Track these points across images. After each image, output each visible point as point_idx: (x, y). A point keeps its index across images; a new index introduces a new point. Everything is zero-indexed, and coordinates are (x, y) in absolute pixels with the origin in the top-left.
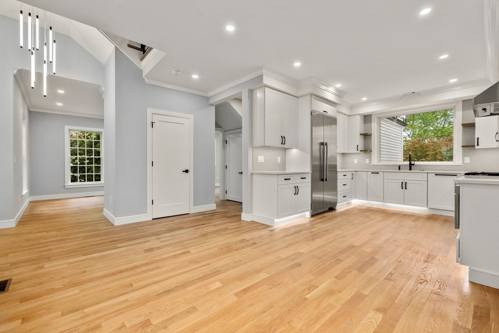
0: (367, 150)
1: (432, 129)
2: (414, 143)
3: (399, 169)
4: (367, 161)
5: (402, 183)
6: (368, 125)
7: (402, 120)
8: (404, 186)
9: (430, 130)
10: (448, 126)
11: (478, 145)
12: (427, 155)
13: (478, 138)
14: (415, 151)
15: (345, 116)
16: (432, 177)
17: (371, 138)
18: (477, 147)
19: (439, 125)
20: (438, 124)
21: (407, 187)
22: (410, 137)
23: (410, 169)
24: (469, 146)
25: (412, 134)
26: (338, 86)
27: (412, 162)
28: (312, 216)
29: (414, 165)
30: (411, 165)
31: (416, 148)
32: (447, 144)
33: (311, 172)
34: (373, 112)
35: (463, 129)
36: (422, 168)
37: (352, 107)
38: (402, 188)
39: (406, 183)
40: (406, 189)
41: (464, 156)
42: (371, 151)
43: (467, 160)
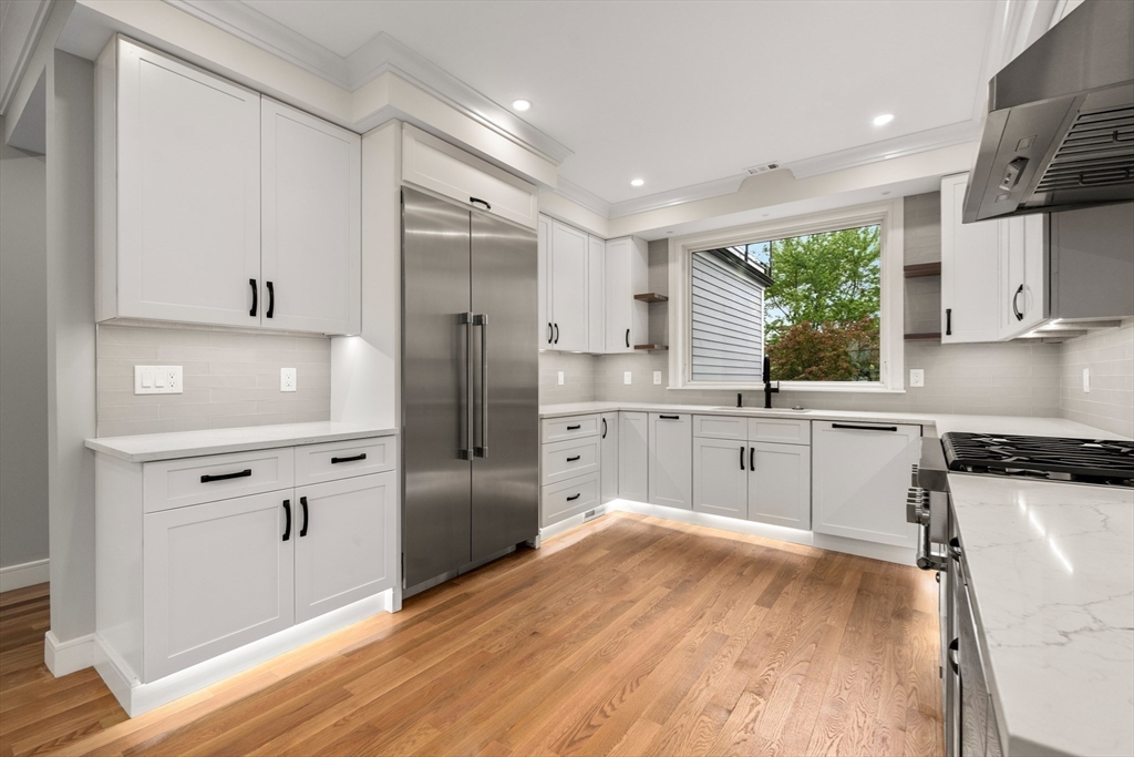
0: (655, 346)
1: (831, 303)
2: (795, 332)
3: (739, 405)
4: (657, 377)
5: (742, 449)
6: (659, 270)
7: (763, 271)
8: (747, 459)
9: (828, 306)
10: (860, 299)
11: (949, 333)
12: (821, 359)
13: (949, 312)
14: (796, 350)
15: (592, 239)
16: (824, 433)
17: (667, 308)
18: (945, 339)
19: (843, 296)
20: (841, 292)
21: (755, 466)
22: (789, 320)
23: (768, 405)
24: (925, 335)
25: (792, 314)
26: (521, 106)
27: (774, 384)
28: (408, 602)
29: (776, 390)
30: (769, 391)
31: (799, 343)
32: (859, 335)
33: (398, 432)
34: (669, 229)
35: (906, 283)
36: (800, 401)
37: (612, 213)
38: (743, 468)
39: (753, 450)
40: (753, 469)
41: (909, 365)
42: (667, 348)
43: (918, 378)
